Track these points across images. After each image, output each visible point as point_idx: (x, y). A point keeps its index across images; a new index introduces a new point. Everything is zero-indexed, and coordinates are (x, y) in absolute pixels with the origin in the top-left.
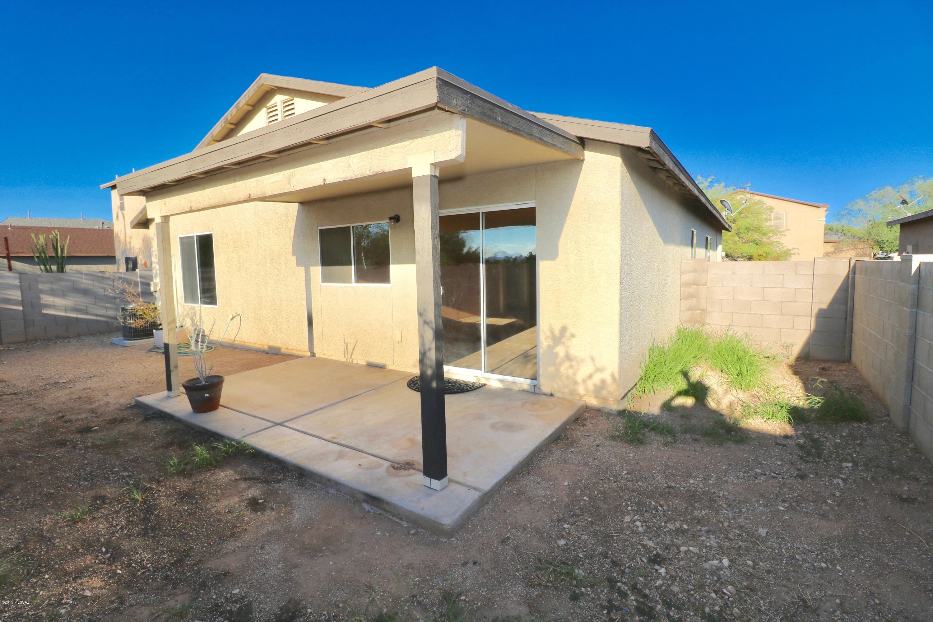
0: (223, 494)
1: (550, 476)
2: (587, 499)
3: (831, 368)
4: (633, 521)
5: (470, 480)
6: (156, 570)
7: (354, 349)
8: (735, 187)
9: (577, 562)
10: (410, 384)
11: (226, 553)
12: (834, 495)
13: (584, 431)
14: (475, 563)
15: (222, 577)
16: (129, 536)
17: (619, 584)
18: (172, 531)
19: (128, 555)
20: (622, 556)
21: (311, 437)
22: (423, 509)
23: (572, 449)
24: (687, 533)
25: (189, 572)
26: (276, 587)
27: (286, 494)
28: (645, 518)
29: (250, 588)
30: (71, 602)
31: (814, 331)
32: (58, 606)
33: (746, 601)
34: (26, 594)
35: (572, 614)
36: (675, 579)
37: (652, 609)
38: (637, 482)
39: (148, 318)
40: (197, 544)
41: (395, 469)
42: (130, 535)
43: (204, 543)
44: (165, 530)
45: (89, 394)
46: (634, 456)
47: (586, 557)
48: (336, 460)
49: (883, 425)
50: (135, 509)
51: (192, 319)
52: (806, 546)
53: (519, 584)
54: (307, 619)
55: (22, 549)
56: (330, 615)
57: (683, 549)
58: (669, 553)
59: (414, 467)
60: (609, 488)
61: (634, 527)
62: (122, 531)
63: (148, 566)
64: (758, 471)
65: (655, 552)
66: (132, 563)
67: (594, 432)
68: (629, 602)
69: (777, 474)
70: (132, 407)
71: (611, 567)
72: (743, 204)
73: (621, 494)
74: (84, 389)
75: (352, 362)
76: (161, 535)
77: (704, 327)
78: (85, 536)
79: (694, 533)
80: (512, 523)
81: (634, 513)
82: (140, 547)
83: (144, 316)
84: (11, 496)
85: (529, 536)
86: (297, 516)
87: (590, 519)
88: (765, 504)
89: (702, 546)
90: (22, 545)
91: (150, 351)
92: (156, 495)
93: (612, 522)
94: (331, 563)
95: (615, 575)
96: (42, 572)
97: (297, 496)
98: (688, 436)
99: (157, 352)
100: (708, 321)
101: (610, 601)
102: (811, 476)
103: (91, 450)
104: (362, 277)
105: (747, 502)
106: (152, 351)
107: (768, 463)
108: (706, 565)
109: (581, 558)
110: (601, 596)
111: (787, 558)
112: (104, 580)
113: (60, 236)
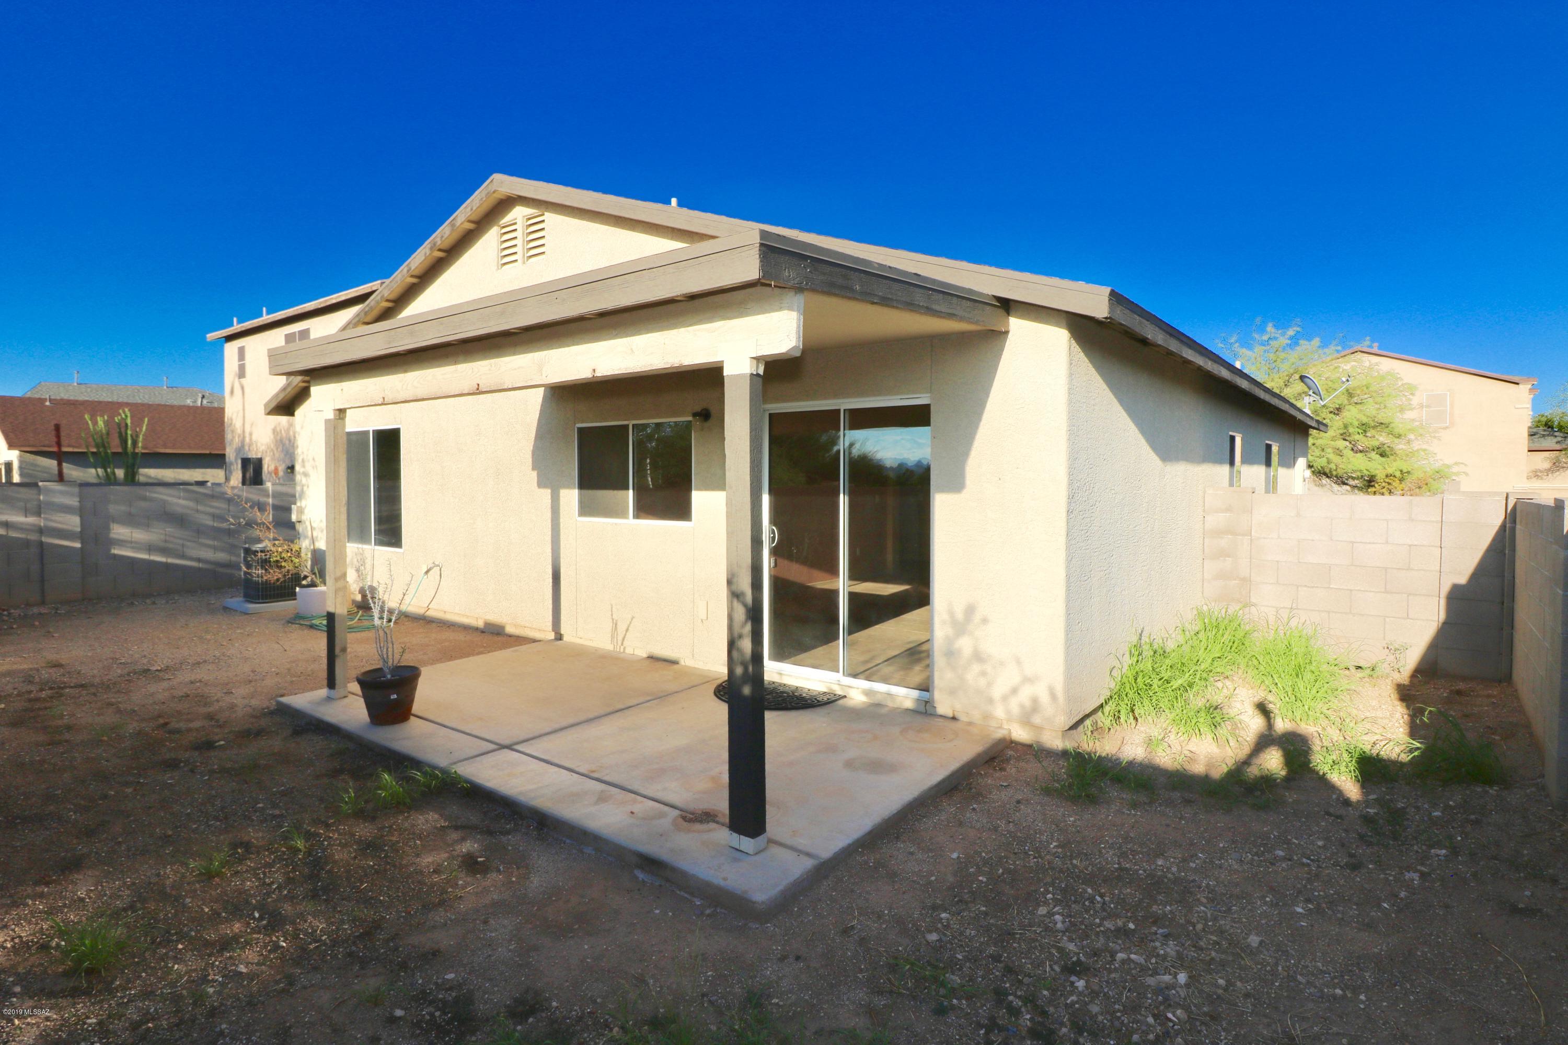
0: (423, 846)
1: (932, 843)
2: (985, 880)
3: (1473, 691)
4: (1050, 914)
5: (802, 842)
6: (335, 943)
7: (627, 630)
8: (1339, 348)
9: (952, 965)
10: (719, 691)
11: (434, 927)
12: (1397, 896)
13: (999, 779)
14: (798, 958)
15: (430, 957)
16: (291, 898)
17: (1011, 998)
18: (353, 893)
19: (293, 923)
20: (1023, 961)
21: (556, 769)
22: (725, 879)
23: (975, 806)
24: (1133, 936)
25: (382, 948)
26: (507, 974)
27: (519, 852)
28: (1070, 912)
29: (469, 974)
30: (220, 979)
31: (1445, 623)
32: (203, 984)
33: (1199, 1032)
34: (155, 967)
35: (933, 1031)
36: (1098, 996)
37: (1052, 1032)
38: (1071, 860)
39: (288, 566)
40: (391, 913)
41: (686, 821)
42: (293, 898)
43: (401, 912)
44: (343, 892)
45: (200, 691)
46: (1075, 821)
47: (967, 959)
48: (596, 803)
49: (1528, 791)
50: (296, 862)
51: (358, 570)
52: (1319, 964)
53: (861, 989)
54: (551, 1015)
55: (139, 910)
56: (583, 1011)
57: (1121, 956)
58: (1097, 961)
59: (717, 819)
60: (1025, 866)
61: (1050, 923)
62: (280, 892)
63: (323, 938)
64: (1280, 853)
65: (1075, 959)
66: (300, 934)
67: (1016, 781)
68: (1021, 1021)
69: (1312, 860)
70: (272, 713)
71: (1003, 975)
72: (1343, 382)
73: (1041, 876)
74: (192, 683)
75: (624, 652)
76: (337, 899)
77: (1247, 610)
78: (227, 895)
79: (1143, 936)
80: (861, 908)
81: (1054, 904)
82: (308, 914)
83: (283, 564)
84: (110, 838)
85: (884, 926)
86: (536, 882)
87: (984, 909)
88: (1274, 902)
89: (1153, 953)
90: (139, 905)
91: (289, 622)
92: (326, 843)
93: (1018, 914)
94: (586, 947)
95: (1008, 985)
96: (172, 941)
97: (535, 854)
98: (1176, 795)
99: (301, 625)
100: (1253, 600)
101: (992, 1019)
102: (1370, 866)
103: (219, 775)
104: (645, 509)
105: (1244, 898)
106: (292, 623)
107: (1302, 843)
108: (1151, 981)
109: (959, 960)
110: (980, 1011)
111: (1284, 978)
112: (262, 954)
113: (132, 417)
